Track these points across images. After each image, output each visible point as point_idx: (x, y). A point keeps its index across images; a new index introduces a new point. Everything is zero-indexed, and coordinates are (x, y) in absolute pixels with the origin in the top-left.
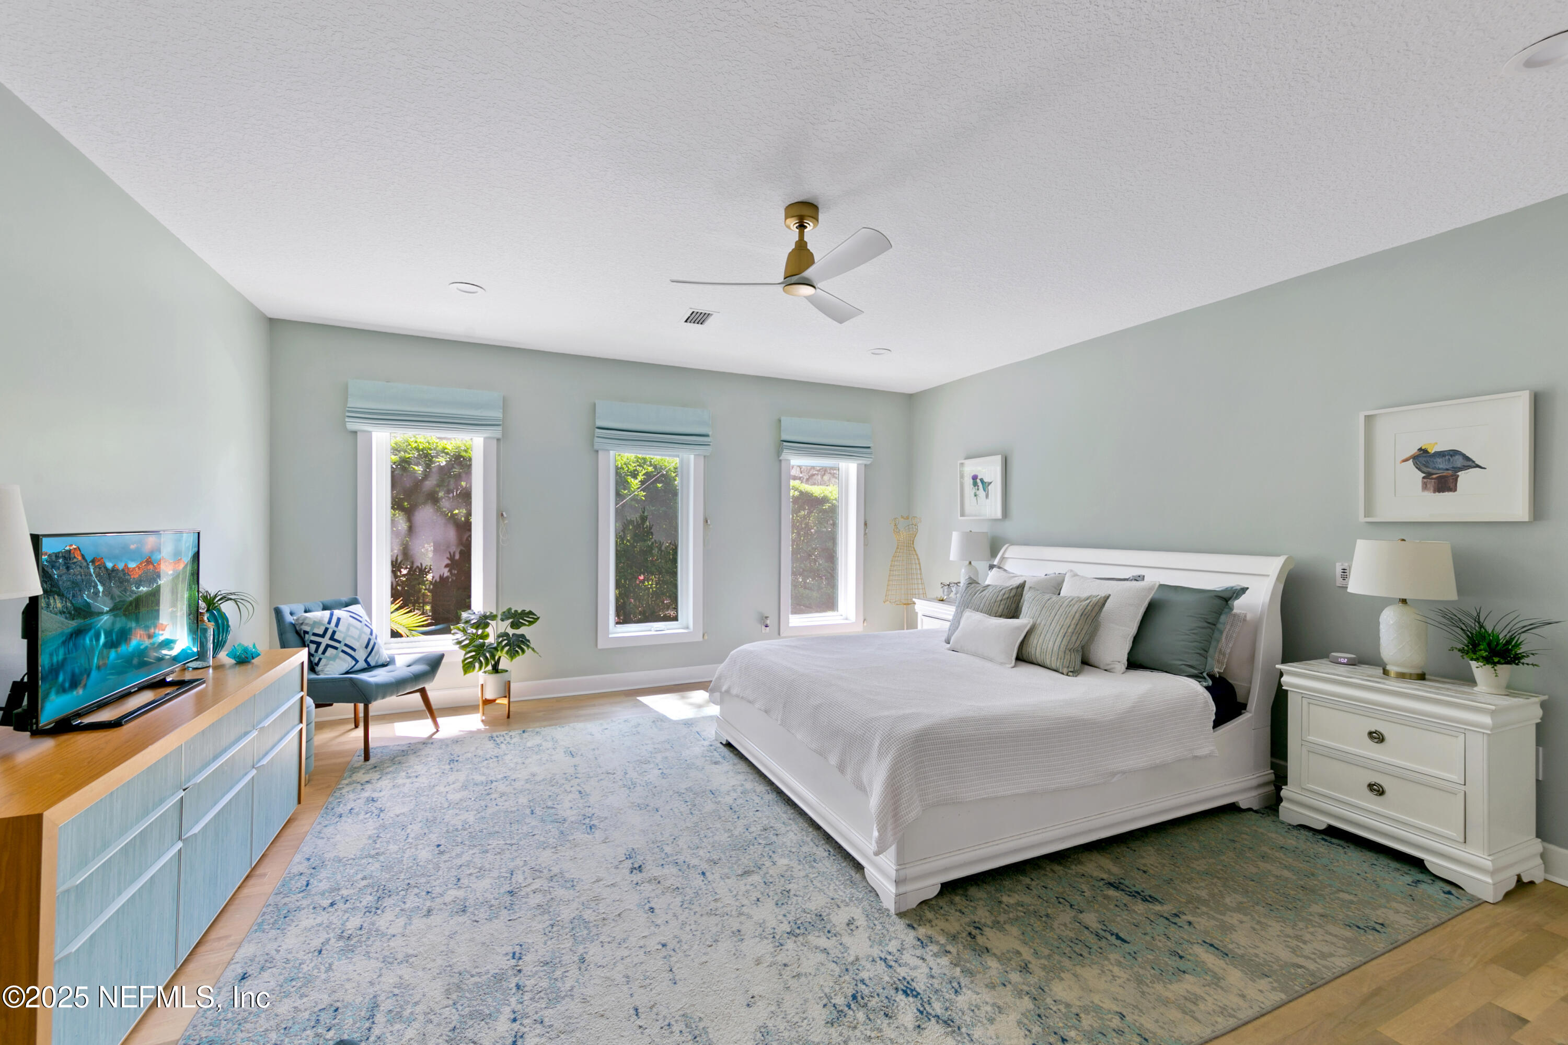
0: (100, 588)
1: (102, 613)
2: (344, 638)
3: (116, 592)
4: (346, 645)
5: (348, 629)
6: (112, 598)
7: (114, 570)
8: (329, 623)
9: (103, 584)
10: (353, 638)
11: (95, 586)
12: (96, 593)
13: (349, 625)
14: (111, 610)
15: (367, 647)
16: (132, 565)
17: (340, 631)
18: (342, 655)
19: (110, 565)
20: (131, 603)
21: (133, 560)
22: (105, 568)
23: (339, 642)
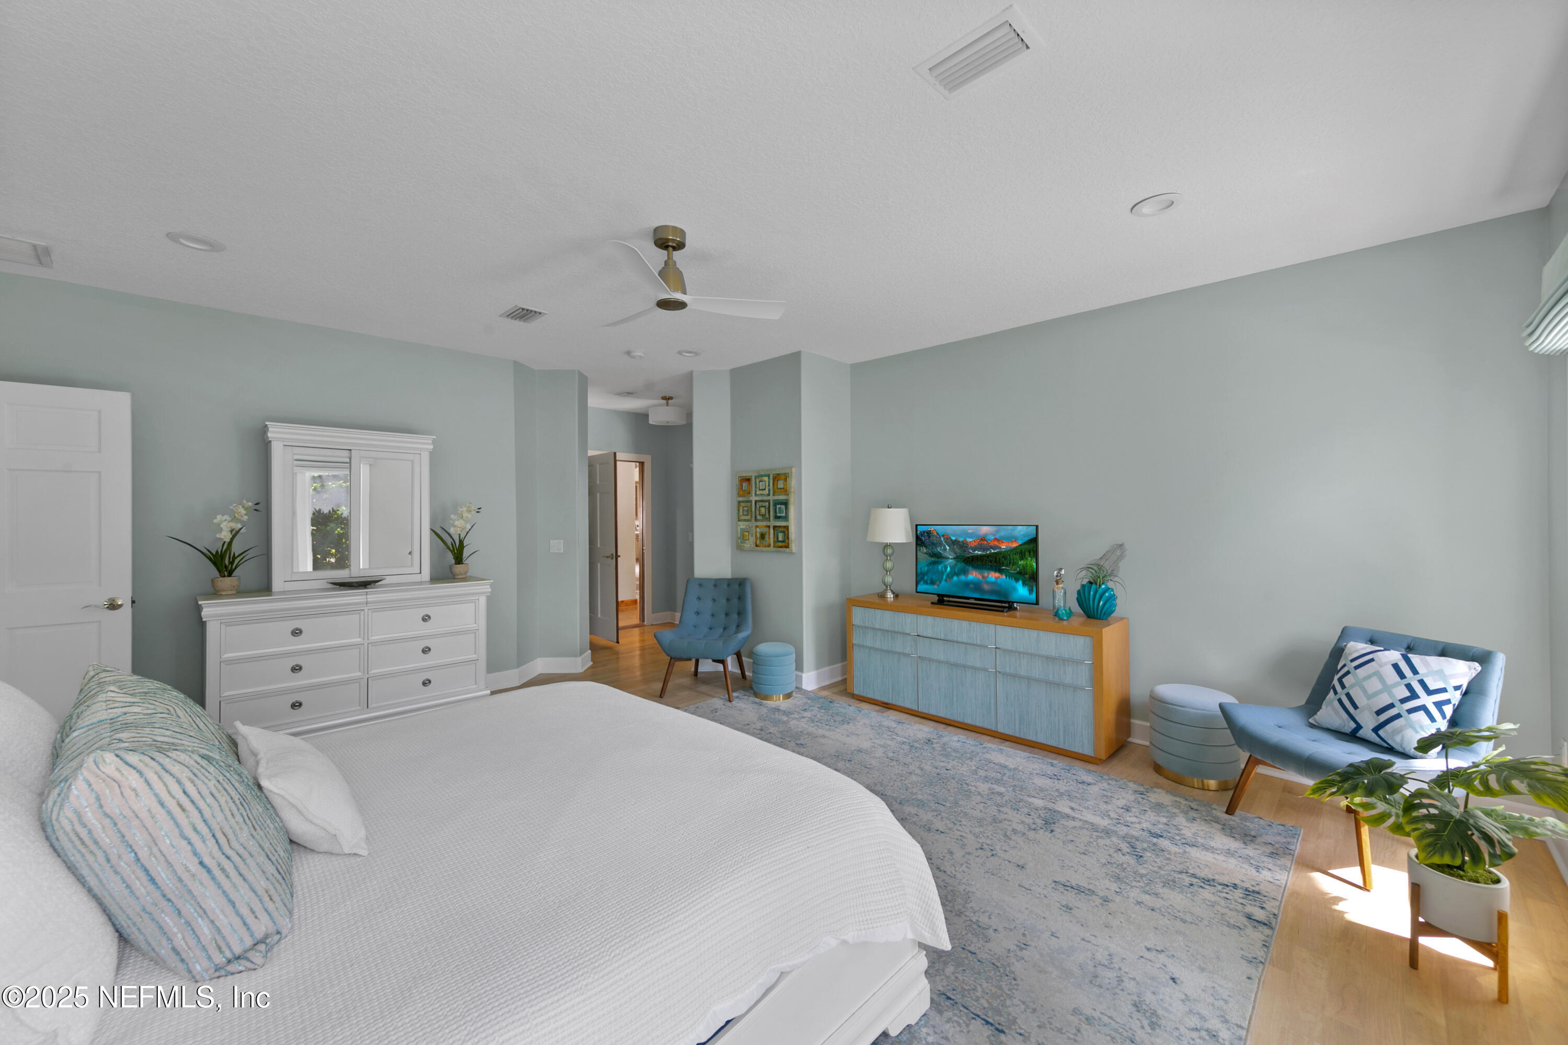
0: (948, 548)
1: (948, 558)
2: (1352, 686)
3: (958, 551)
4: (1348, 695)
5: (1368, 677)
6: (955, 553)
7: (956, 541)
8: (1352, 661)
9: (949, 546)
10: (1364, 691)
11: (945, 546)
12: (945, 549)
13: (1378, 674)
14: (954, 558)
15: (1379, 712)
16: (969, 540)
17: (1355, 676)
18: (1336, 704)
19: (953, 538)
20: (968, 558)
21: (970, 538)
22: (951, 540)
23: (1343, 687)
